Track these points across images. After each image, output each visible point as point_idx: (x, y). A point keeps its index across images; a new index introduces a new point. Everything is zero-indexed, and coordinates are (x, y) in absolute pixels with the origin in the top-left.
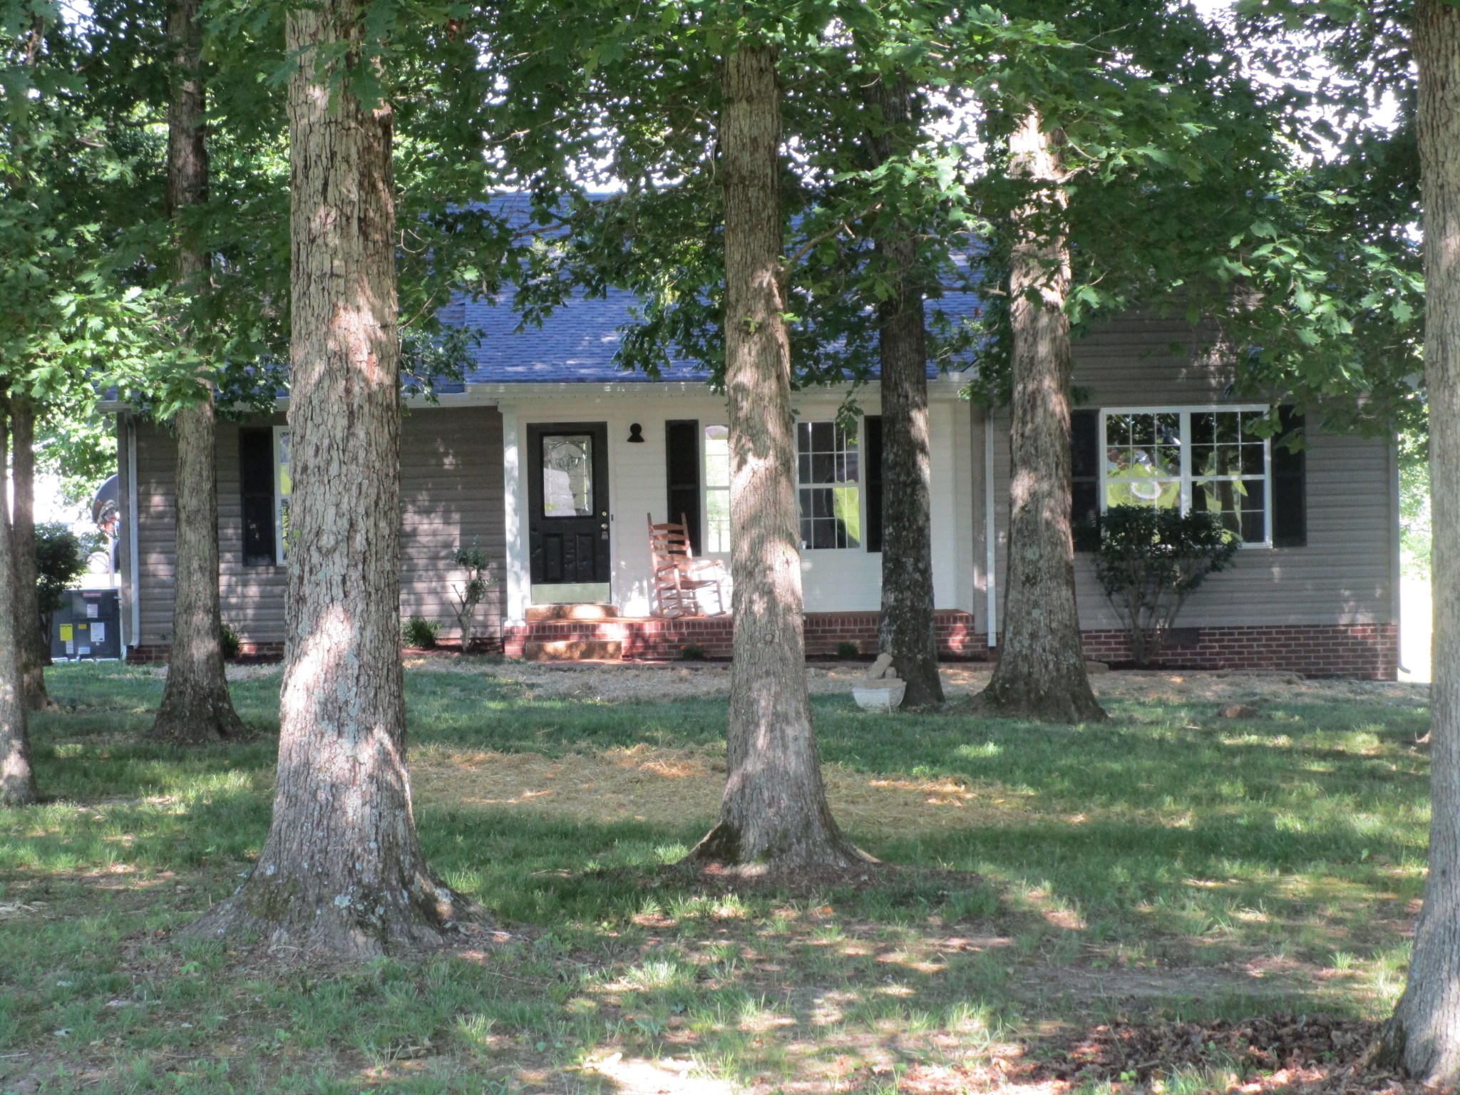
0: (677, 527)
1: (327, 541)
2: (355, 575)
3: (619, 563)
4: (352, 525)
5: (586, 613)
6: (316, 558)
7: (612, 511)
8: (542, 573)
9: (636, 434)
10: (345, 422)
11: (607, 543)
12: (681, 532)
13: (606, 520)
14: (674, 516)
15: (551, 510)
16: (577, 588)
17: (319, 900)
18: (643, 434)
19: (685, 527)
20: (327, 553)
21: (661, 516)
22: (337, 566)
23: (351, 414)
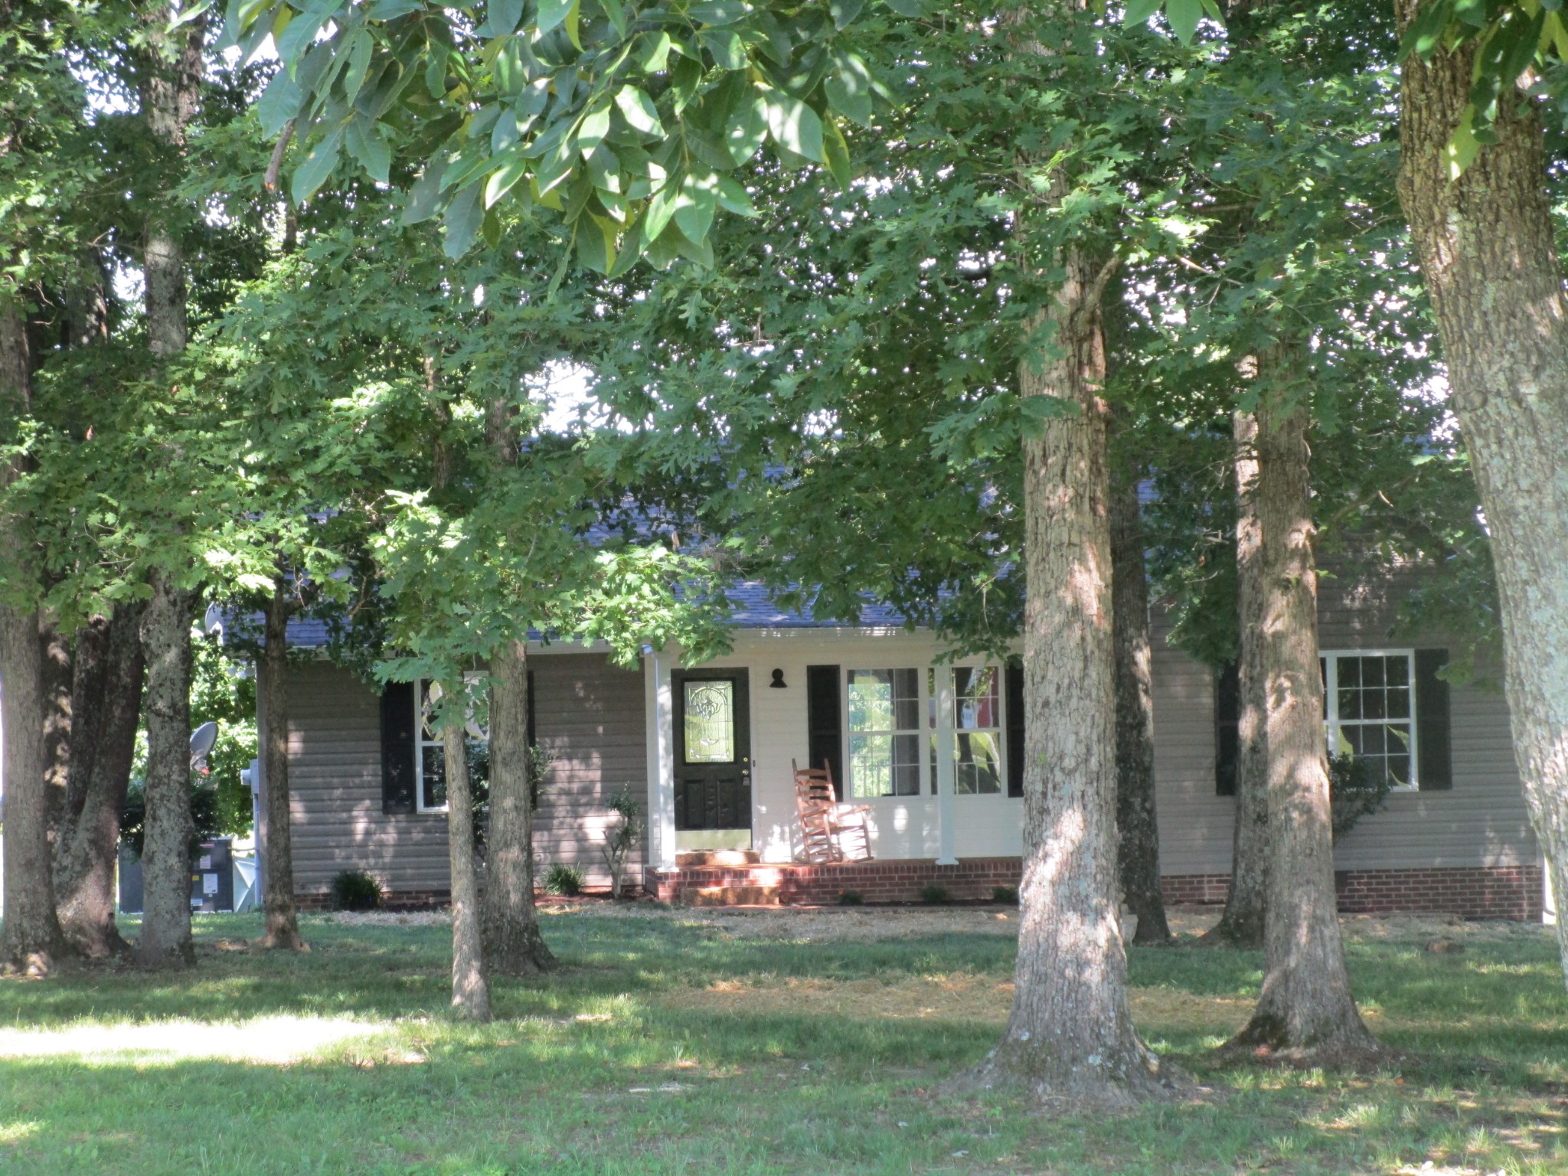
0: (819, 773)
1: (1069, 763)
2: (1090, 791)
3: (760, 809)
4: (1089, 749)
5: (731, 858)
6: (1059, 776)
7: (753, 757)
8: (685, 820)
9: (778, 680)
10: (1080, 665)
11: (748, 789)
12: (824, 778)
13: (748, 766)
14: (816, 761)
15: (692, 756)
16: (720, 834)
17: (1074, 1060)
18: (785, 679)
19: (828, 773)
20: (1069, 773)
21: (804, 763)
22: (1078, 784)
23: (1086, 659)
